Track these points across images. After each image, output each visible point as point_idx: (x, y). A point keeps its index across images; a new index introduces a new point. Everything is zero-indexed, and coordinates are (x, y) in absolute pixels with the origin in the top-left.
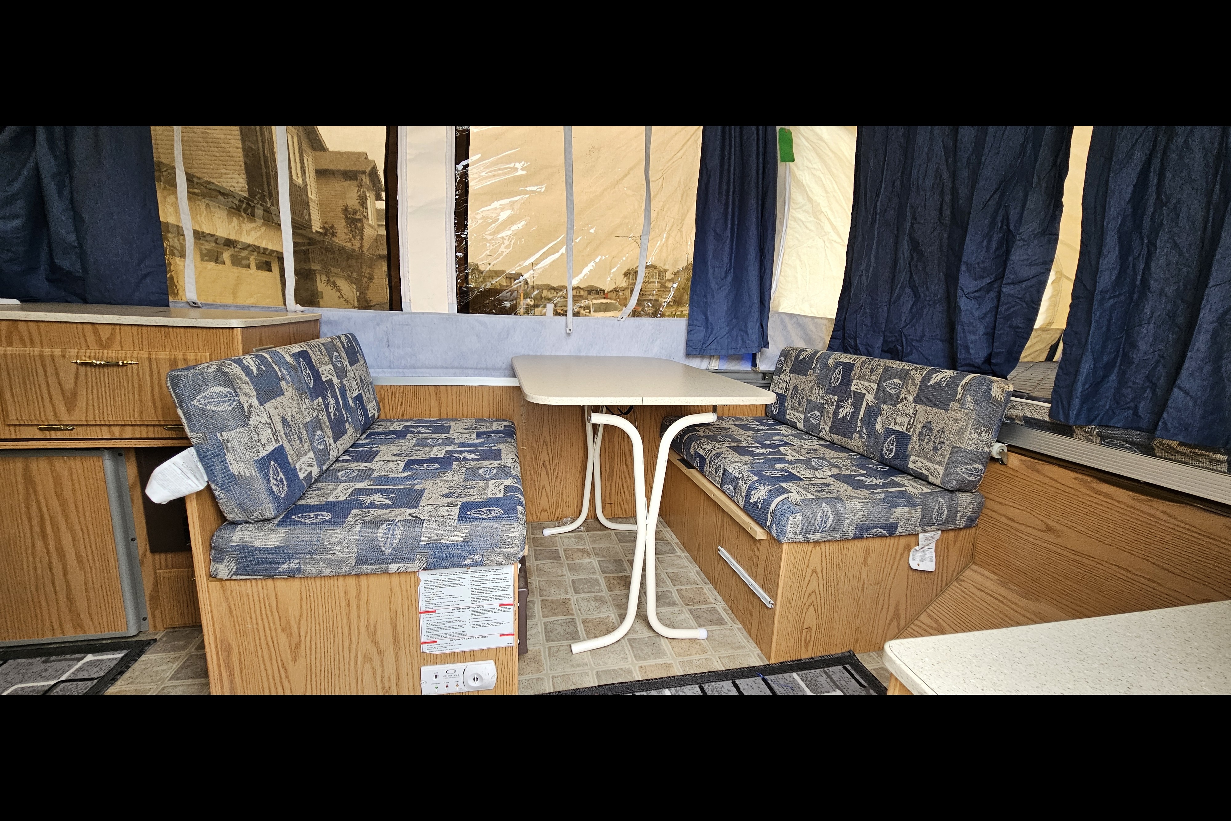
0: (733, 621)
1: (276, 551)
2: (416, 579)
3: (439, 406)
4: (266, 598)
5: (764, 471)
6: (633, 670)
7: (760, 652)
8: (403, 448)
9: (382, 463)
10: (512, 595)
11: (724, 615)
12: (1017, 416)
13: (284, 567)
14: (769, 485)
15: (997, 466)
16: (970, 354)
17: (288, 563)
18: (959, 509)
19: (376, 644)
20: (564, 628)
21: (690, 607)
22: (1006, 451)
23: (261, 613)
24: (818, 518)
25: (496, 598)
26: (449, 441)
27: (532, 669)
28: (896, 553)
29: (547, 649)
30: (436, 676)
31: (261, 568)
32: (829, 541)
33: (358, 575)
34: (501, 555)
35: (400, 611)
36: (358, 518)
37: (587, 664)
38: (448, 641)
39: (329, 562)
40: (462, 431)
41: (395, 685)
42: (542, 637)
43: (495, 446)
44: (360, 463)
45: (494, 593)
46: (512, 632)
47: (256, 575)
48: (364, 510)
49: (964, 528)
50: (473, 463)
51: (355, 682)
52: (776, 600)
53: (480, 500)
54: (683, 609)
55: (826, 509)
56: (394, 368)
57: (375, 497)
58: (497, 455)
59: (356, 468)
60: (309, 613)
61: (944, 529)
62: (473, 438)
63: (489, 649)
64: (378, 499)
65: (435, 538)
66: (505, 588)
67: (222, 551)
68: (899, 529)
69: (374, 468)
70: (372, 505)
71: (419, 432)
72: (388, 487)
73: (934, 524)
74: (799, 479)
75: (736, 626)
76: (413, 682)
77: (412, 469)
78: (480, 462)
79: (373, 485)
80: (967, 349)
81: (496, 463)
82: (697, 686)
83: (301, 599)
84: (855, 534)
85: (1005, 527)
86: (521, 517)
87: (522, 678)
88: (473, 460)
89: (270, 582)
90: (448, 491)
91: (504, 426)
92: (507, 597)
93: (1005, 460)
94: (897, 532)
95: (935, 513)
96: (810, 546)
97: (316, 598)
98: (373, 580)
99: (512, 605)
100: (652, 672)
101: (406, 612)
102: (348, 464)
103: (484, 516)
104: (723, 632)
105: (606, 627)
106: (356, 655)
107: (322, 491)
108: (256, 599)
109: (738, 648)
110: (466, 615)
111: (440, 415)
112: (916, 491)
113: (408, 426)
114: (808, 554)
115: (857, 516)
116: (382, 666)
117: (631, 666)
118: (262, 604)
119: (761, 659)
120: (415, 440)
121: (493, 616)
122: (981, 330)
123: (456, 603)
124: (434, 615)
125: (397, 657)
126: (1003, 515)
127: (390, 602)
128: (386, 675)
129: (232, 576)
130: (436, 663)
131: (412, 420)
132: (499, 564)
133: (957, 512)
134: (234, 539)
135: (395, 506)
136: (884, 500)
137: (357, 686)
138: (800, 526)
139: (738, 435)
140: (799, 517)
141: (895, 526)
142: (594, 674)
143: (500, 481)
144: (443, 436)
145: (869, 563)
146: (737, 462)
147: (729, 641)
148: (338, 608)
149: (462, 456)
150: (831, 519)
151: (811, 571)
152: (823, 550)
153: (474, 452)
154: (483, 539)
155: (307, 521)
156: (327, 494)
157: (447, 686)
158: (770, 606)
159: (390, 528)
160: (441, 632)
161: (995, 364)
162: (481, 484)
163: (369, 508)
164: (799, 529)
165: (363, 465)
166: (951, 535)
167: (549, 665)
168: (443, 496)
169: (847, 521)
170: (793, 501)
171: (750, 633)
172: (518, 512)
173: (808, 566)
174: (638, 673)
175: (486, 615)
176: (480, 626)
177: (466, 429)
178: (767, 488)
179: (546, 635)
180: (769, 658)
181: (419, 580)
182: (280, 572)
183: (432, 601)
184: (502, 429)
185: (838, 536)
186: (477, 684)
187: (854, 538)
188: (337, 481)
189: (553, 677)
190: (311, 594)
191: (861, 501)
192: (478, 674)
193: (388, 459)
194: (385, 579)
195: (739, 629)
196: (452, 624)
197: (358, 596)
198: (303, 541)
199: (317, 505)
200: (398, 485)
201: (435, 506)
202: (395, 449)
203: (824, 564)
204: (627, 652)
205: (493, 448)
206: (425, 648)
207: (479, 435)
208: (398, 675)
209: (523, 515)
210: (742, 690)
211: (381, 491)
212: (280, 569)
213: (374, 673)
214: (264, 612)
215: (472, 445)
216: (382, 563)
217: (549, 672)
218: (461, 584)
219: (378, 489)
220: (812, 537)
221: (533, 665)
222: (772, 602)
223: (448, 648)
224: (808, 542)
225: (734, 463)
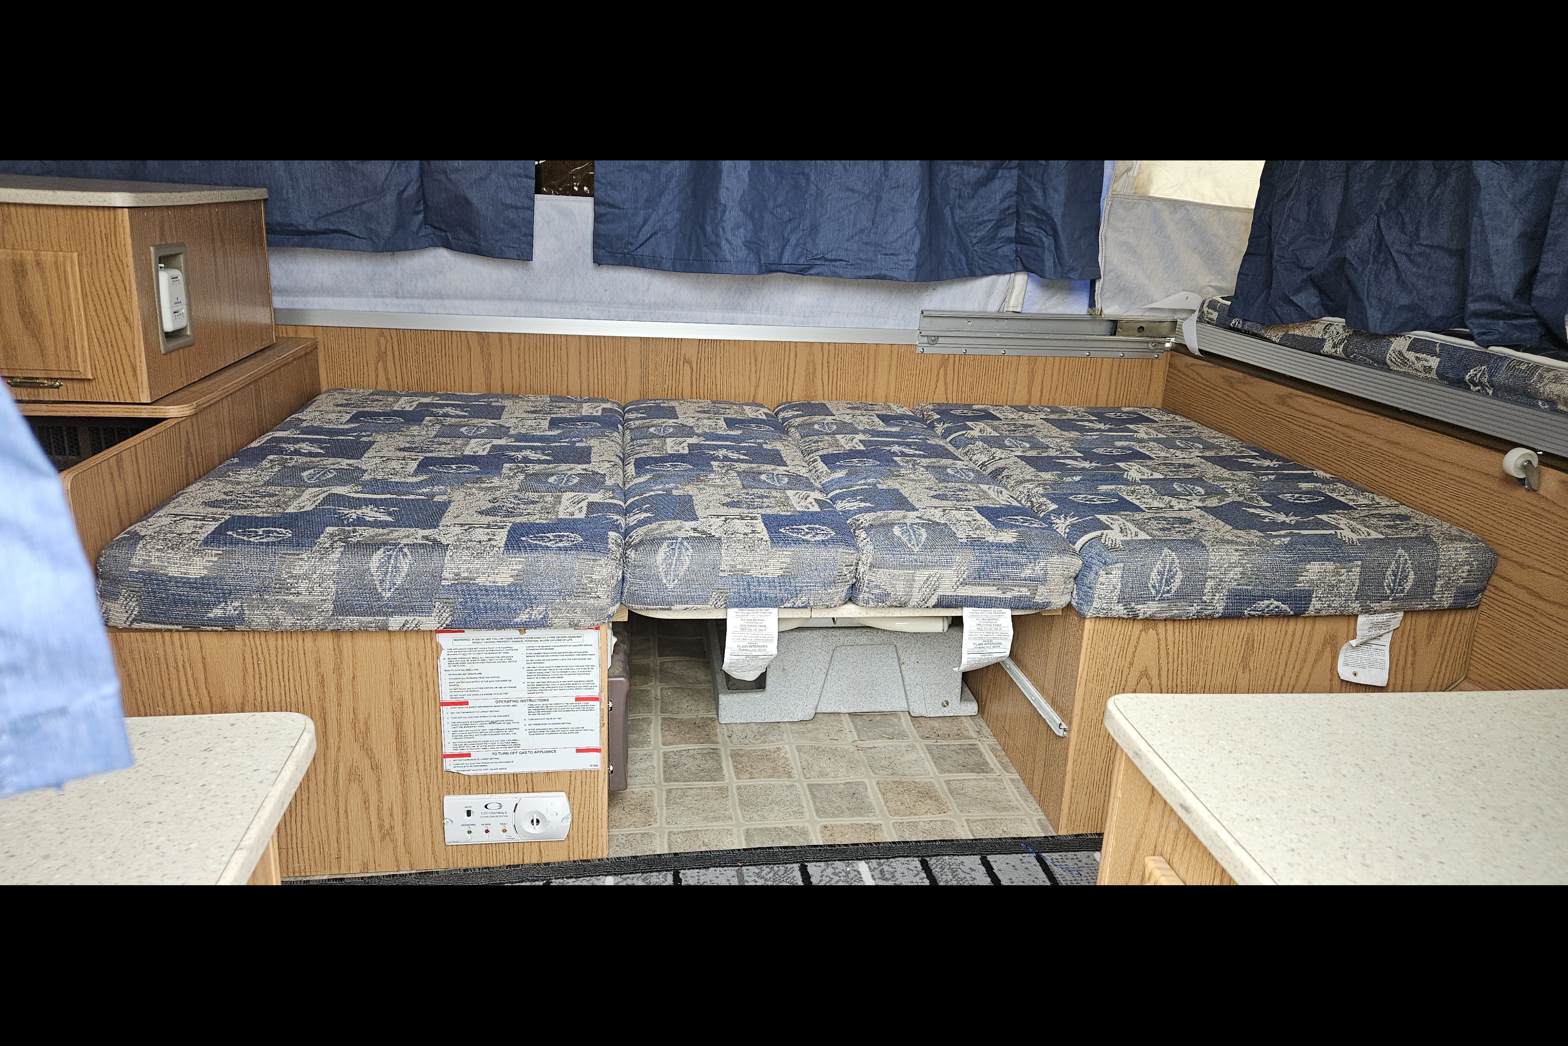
0: (1005, 768)
1: (202, 584)
2: (434, 645)
3: (488, 371)
4: (187, 664)
5: (1071, 494)
6: (810, 830)
7: (1044, 817)
8: (416, 439)
9: (378, 460)
10: (597, 682)
11: (989, 757)
12: (1559, 396)
13: (217, 612)
14: (1073, 516)
15: (1521, 493)
16: (1493, 276)
17: (223, 605)
18: (1439, 572)
19: (367, 750)
20: (698, 762)
21: (929, 742)
22: (1535, 463)
23: (180, 689)
24: (1154, 575)
25: (570, 686)
26: (501, 431)
27: (635, 819)
28: (1307, 651)
29: (664, 793)
30: (469, 813)
31: (179, 611)
32: (1173, 619)
33: (336, 632)
34: (578, 610)
35: (407, 697)
36: (336, 538)
37: (731, 818)
38: (489, 755)
39: (291, 608)
40: (525, 415)
41: (400, 824)
42: (658, 774)
43: (581, 441)
44: (339, 460)
45: (567, 678)
46: (597, 745)
47: (171, 624)
48: (347, 528)
49: (1450, 609)
50: (538, 467)
51: (334, 814)
52: (1070, 724)
53: (545, 522)
54: (917, 744)
55: (1169, 560)
56: (404, 297)
57: (365, 511)
58: (584, 456)
59: (332, 467)
60: (258, 694)
61: (1407, 608)
62: (543, 427)
63: (557, 773)
64: (370, 513)
65: (466, 575)
66: (587, 670)
67: (115, 581)
68: (1315, 604)
69: (364, 468)
70: (360, 522)
71: (446, 415)
72: (389, 496)
73: (1386, 598)
74: (1138, 509)
75: (1008, 776)
76: (431, 821)
77: (431, 471)
78: (551, 466)
79: (362, 492)
80: (1487, 265)
81: (579, 468)
82: (916, 859)
83: (245, 670)
84: (1226, 608)
85: (1524, 609)
86: (614, 548)
87: (615, 831)
88: (540, 462)
89: (193, 637)
90: (490, 505)
91: (604, 409)
92: (589, 685)
93: (1534, 481)
94: (1311, 608)
95: (1389, 579)
96: (1138, 627)
97: (268, 668)
98: (362, 641)
99: (596, 699)
100: (843, 835)
101: (418, 702)
102: (319, 459)
103: (549, 544)
104: (983, 783)
105: (773, 765)
106: (336, 770)
107: (276, 498)
108: (172, 665)
109: (1005, 809)
110: (520, 713)
111: (489, 386)
112: (1355, 537)
113: (427, 405)
114: (1133, 642)
115: (1231, 575)
116: (380, 791)
117: (807, 824)
118: (182, 673)
119: (1043, 827)
120: (438, 427)
121: (566, 716)
122: (1516, 228)
123: (503, 691)
124: (464, 709)
125: (403, 777)
126: (1524, 587)
127: (391, 683)
128: (386, 806)
129: (132, 623)
130: (468, 791)
131: (434, 394)
132: (575, 626)
133: (1436, 578)
134: (135, 561)
135: (398, 523)
136: (1287, 548)
137: (338, 822)
138: (1119, 587)
139: (1046, 436)
140: (1117, 572)
141: (1305, 597)
142: (742, 833)
143: (582, 495)
144: (490, 422)
145: (1251, 665)
146: (1028, 481)
147: (990, 798)
148: (306, 687)
149: (520, 455)
150: (1179, 576)
151: (1137, 674)
152: (1162, 636)
153: (543, 449)
154: (546, 581)
155: (252, 539)
156: (285, 503)
157: (487, 831)
158: (1060, 733)
159: (391, 555)
160: (476, 739)
161: (1540, 299)
162: (549, 499)
163: (354, 525)
164: (1117, 592)
165: (344, 463)
166: (1423, 622)
167: (665, 815)
168: (481, 513)
169: (1210, 583)
170: (1109, 543)
171: (1030, 788)
172: (610, 540)
173: (1131, 664)
174: (819, 835)
175: (553, 715)
176: (542, 732)
177: (532, 412)
178: (1069, 520)
179: (665, 772)
180: (1056, 827)
181: (439, 648)
182: (210, 619)
183: (462, 686)
184: (599, 414)
185: (1194, 610)
186: (537, 830)
187: (1224, 617)
188: (302, 485)
189: (670, 834)
190: (262, 663)
191: (1240, 548)
192: (538, 813)
193: (389, 454)
194: (381, 641)
195: (1012, 780)
196: (495, 726)
197: (338, 669)
198: (247, 570)
199: (268, 517)
200: (404, 494)
201: (466, 527)
202: (402, 441)
203: (1163, 662)
204: (804, 804)
205: (577, 444)
206: (449, 764)
207: (554, 423)
208: (405, 806)
209: (619, 545)
210: (995, 871)
211: (374, 502)
212: (210, 615)
213: (366, 801)
214: (184, 688)
215: (541, 439)
216: (378, 613)
217: (664, 825)
218: (510, 659)
219: (370, 499)
220: (1145, 609)
221: (638, 814)
222: (1064, 726)
223: (490, 766)
224: (1135, 618)
225: (1022, 482)
